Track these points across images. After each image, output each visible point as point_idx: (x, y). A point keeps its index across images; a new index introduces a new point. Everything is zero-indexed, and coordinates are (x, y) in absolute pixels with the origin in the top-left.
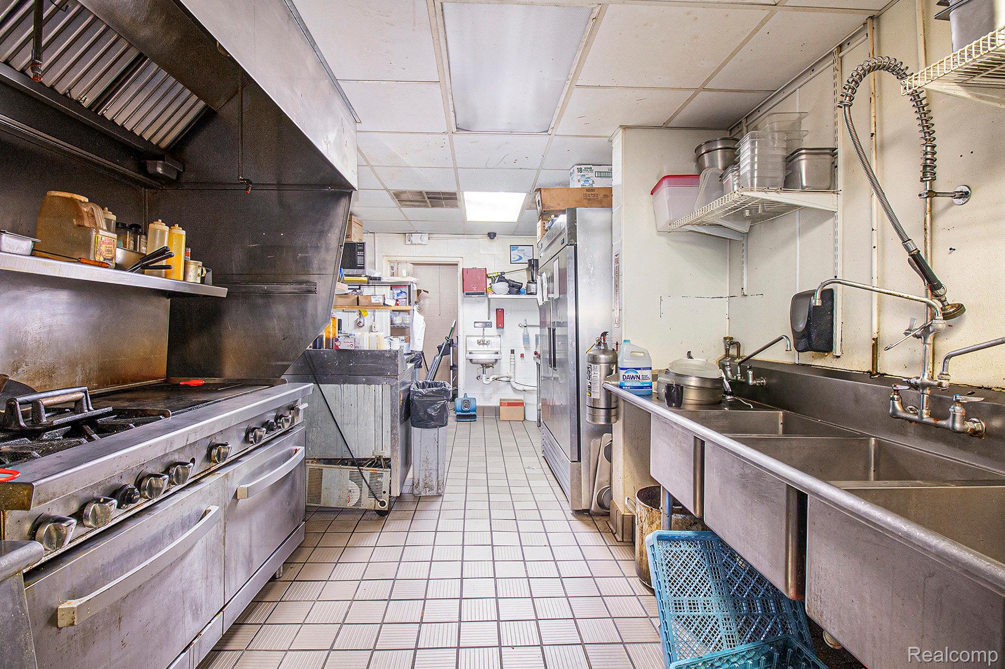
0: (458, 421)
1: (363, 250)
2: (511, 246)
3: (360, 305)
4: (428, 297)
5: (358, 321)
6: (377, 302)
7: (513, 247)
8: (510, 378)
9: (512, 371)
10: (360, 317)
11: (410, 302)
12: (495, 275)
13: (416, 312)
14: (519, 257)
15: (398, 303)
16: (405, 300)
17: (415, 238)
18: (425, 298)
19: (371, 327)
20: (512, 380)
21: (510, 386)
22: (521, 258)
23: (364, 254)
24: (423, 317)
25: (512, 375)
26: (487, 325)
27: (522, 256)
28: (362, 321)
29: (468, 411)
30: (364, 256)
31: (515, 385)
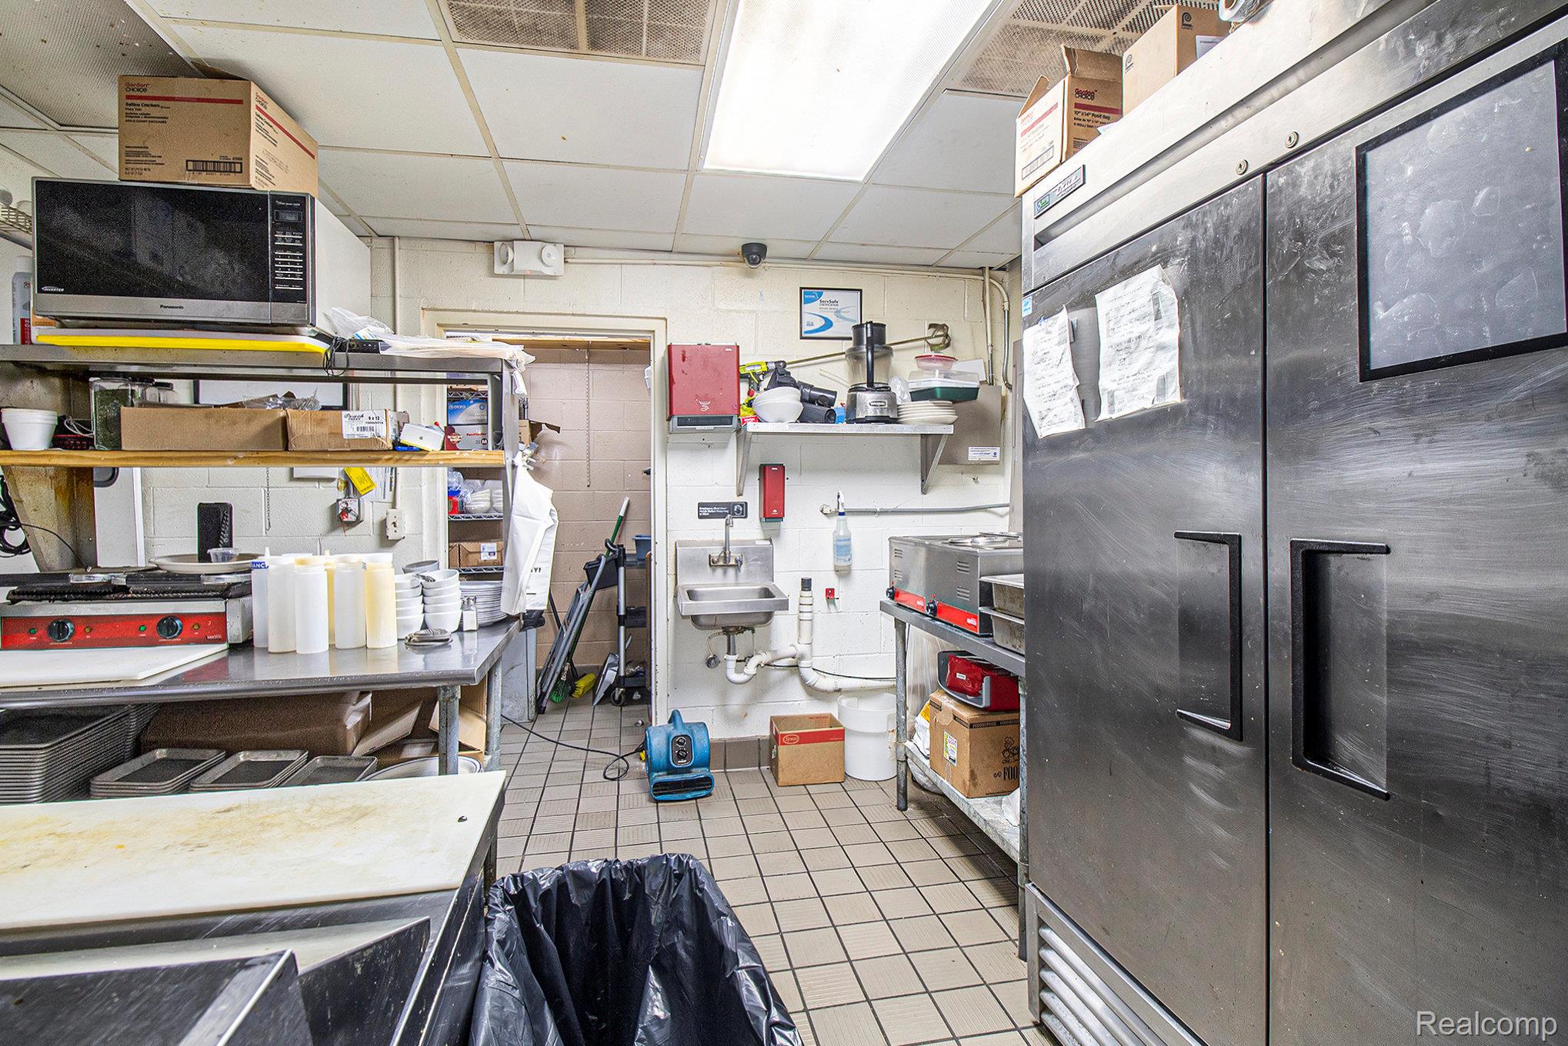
0: (657, 802)
1: (300, 227)
2: (801, 289)
3: (293, 446)
4: (559, 443)
5: (342, 506)
6: (368, 434)
7: (808, 294)
8: (802, 657)
9: (805, 639)
10: (347, 494)
11: (498, 438)
12: (758, 370)
13: (523, 475)
14: (823, 322)
15: (453, 439)
16: (478, 429)
17: (523, 257)
18: (551, 444)
19: (383, 524)
20: (803, 663)
21: (797, 681)
22: (828, 324)
23: (304, 241)
24: (549, 492)
25: (802, 648)
26: (734, 511)
27: (831, 317)
28: (353, 505)
29: (688, 770)
30: (303, 250)
31: (812, 678)
